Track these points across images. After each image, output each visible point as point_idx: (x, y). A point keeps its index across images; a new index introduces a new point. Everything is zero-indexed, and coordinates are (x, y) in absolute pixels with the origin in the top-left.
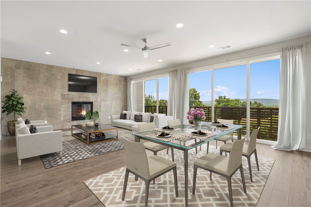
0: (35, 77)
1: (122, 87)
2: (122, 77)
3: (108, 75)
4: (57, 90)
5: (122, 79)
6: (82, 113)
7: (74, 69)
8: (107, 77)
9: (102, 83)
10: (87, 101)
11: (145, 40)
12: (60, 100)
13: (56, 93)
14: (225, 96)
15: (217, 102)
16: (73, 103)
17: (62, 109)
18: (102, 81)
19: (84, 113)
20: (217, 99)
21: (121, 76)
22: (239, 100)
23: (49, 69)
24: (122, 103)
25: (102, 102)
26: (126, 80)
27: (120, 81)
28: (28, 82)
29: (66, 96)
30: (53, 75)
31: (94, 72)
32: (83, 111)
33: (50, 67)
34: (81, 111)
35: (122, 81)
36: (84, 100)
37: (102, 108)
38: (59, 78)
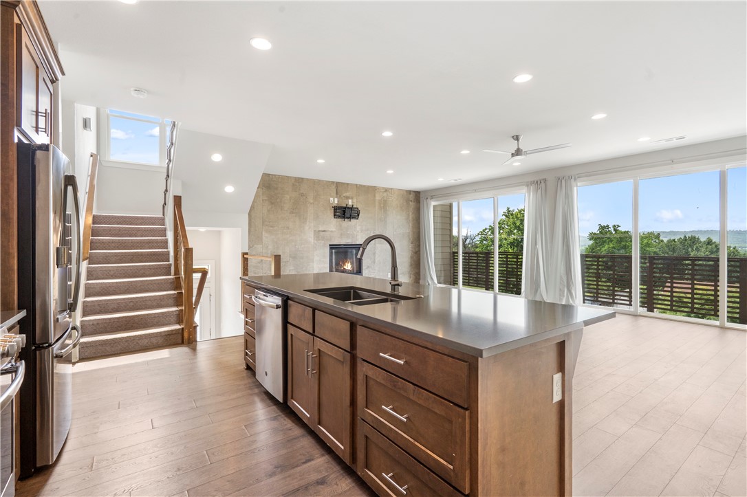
0: (278, 200)
1: (411, 214)
2: (410, 194)
3: (386, 190)
4: (308, 223)
5: (412, 197)
6: (345, 267)
7: (333, 182)
8: (385, 194)
9: (377, 208)
10: (353, 243)
11: (517, 138)
12: (313, 241)
13: (307, 228)
14: (618, 226)
15: (596, 239)
16: (332, 247)
17: (316, 258)
18: (377, 203)
19: (348, 266)
20: (595, 234)
21: (409, 192)
22: (659, 234)
23: (297, 184)
24: (411, 246)
25: (377, 245)
26: (417, 198)
27: (408, 201)
28: (268, 211)
29: (322, 234)
30: (302, 195)
31: (364, 186)
32: (347, 264)
33: (299, 181)
34: (344, 264)
35: (411, 201)
36: (348, 241)
37: (377, 256)
38: (312, 201)
